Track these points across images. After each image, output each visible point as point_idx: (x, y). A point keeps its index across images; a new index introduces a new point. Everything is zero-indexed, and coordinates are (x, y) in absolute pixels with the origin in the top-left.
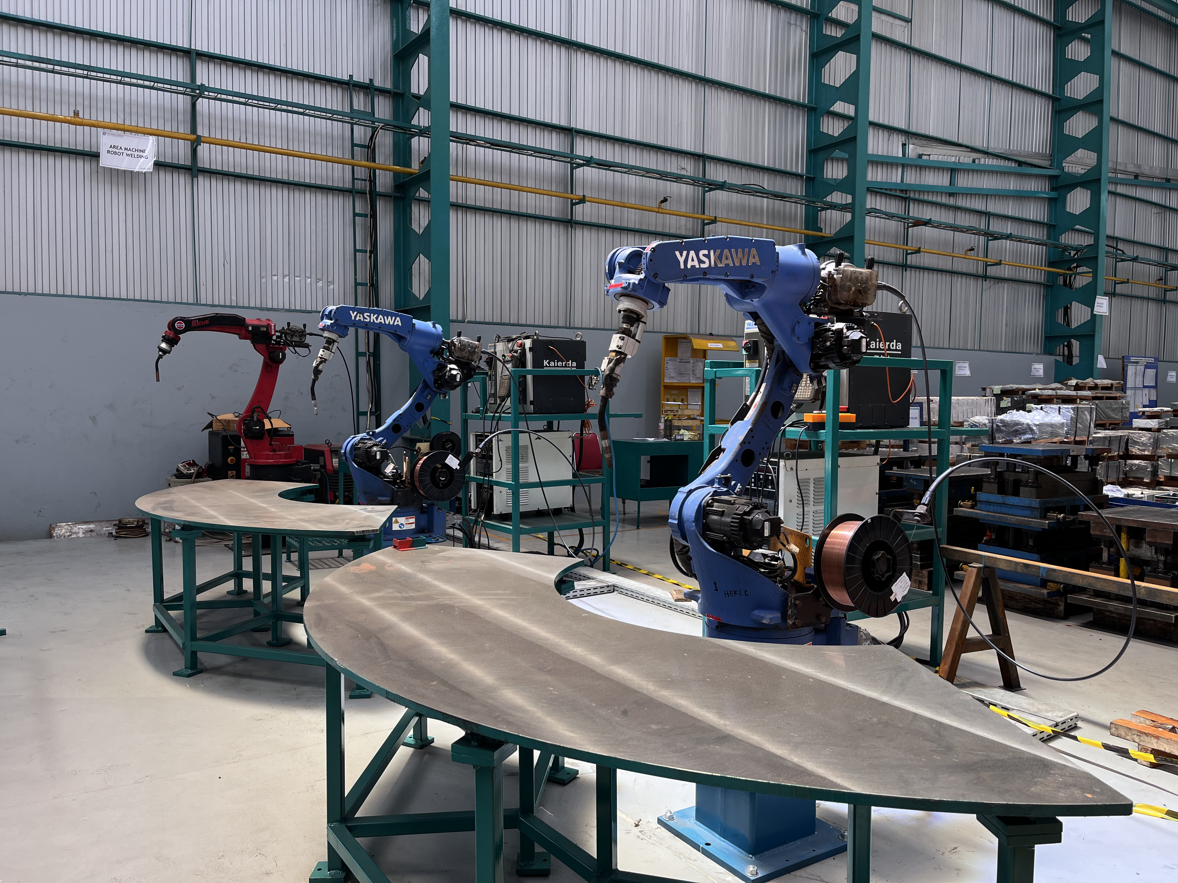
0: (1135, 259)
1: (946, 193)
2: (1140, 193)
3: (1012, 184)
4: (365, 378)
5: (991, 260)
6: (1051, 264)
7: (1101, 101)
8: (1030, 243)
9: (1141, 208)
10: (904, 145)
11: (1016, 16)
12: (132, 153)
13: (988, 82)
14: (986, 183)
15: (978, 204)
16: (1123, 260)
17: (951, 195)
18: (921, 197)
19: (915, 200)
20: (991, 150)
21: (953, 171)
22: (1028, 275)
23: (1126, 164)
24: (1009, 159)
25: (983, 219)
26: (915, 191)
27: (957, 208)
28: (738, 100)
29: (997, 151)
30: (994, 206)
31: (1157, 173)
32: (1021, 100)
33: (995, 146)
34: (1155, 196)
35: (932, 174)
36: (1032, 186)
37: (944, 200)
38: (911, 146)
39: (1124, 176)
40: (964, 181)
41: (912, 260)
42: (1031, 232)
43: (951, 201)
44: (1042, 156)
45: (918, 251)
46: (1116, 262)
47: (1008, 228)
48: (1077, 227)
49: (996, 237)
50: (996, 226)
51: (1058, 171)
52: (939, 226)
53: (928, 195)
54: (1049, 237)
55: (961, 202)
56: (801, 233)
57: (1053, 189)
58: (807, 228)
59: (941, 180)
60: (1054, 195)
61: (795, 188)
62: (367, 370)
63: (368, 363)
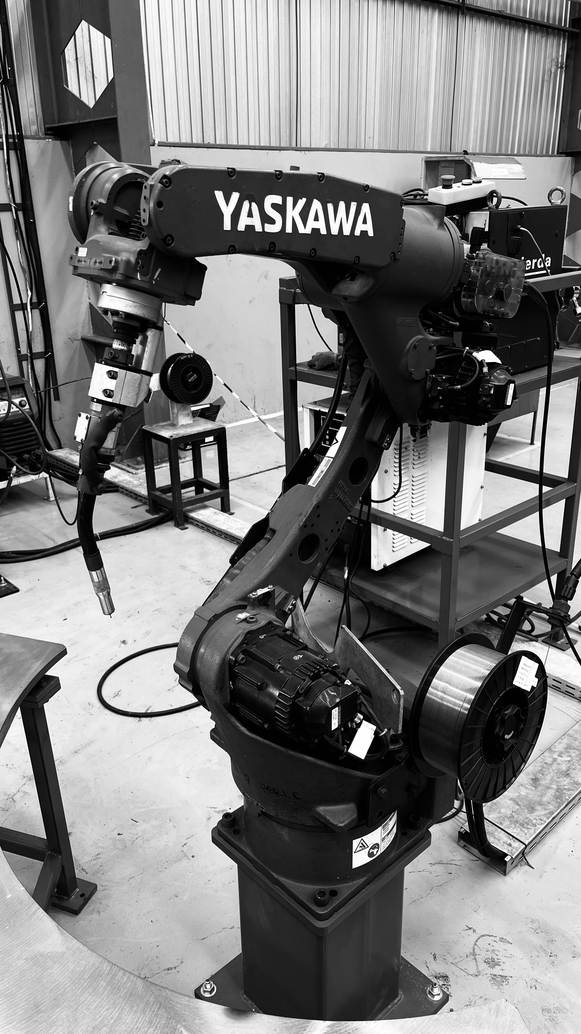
62: (16, 234)
63: (16, 222)
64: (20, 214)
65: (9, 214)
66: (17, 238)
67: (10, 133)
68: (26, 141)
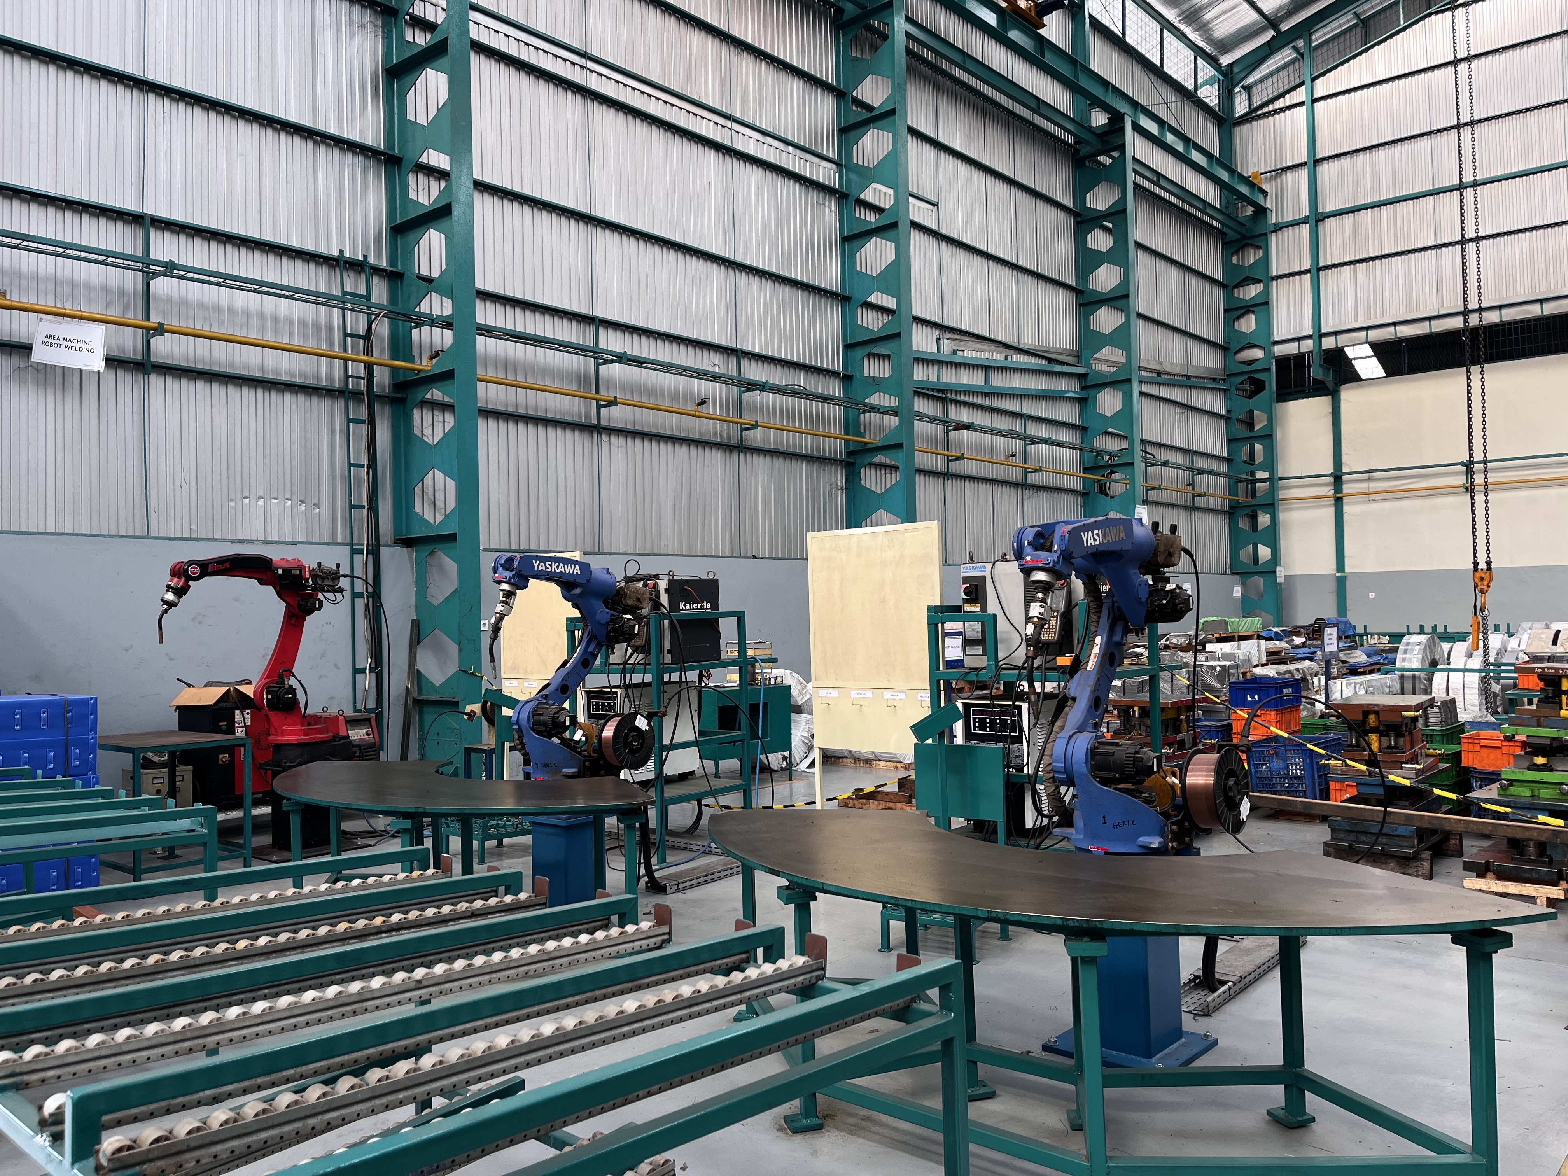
0: (1165, 464)
1: (982, 393)
2: (1164, 392)
3: (1044, 384)
4: (363, 625)
5: (1030, 465)
6: (1086, 470)
7: (1127, 296)
8: (1066, 447)
9: (1165, 408)
10: (938, 339)
11: (1038, 201)
12: (72, 344)
13: (1015, 272)
14: (1020, 382)
15: (1012, 406)
16: (1152, 465)
17: (987, 395)
18: (958, 398)
19: (952, 401)
20: (1021, 346)
21: (988, 369)
22: (1067, 482)
23: (1148, 360)
24: (1040, 356)
25: (1019, 421)
26: (951, 391)
27: (993, 410)
28: (769, 286)
29: (1027, 347)
30: (1030, 408)
31: (1178, 370)
32: (1047, 292)
33: (1026, 342)
34: (1176, 394)
35: (967, 371)
36: (1062, 385)
37: (980, 401)
38: (946, 341)
39: (1148, 374)
40: (999, 381)
41: (955, 467)
42: (1065, 436)
43: (987, 402)
44: (1070, 353)
45: (960, 458)
46: (1146, 466)
47: (1042, 431)
48: (1110, 430)
49: (1034, 441)
50: (1034, 430)
51: (1086, 369)
52: (981, 429)
53: (967, 396)
54: (1082, 441)
55: (998, 403)
56: (841, 439)
57: (1083, 388)
58: (847, 433)
59: (974, 379)
60: (1084, 394)
61: (834, 388)
62: (365, 615)
63: (367, 605)
64: (371, 600)
65: (362, 600)
66: (366, 618)
67: (370, 542)
68: (382, 549)
